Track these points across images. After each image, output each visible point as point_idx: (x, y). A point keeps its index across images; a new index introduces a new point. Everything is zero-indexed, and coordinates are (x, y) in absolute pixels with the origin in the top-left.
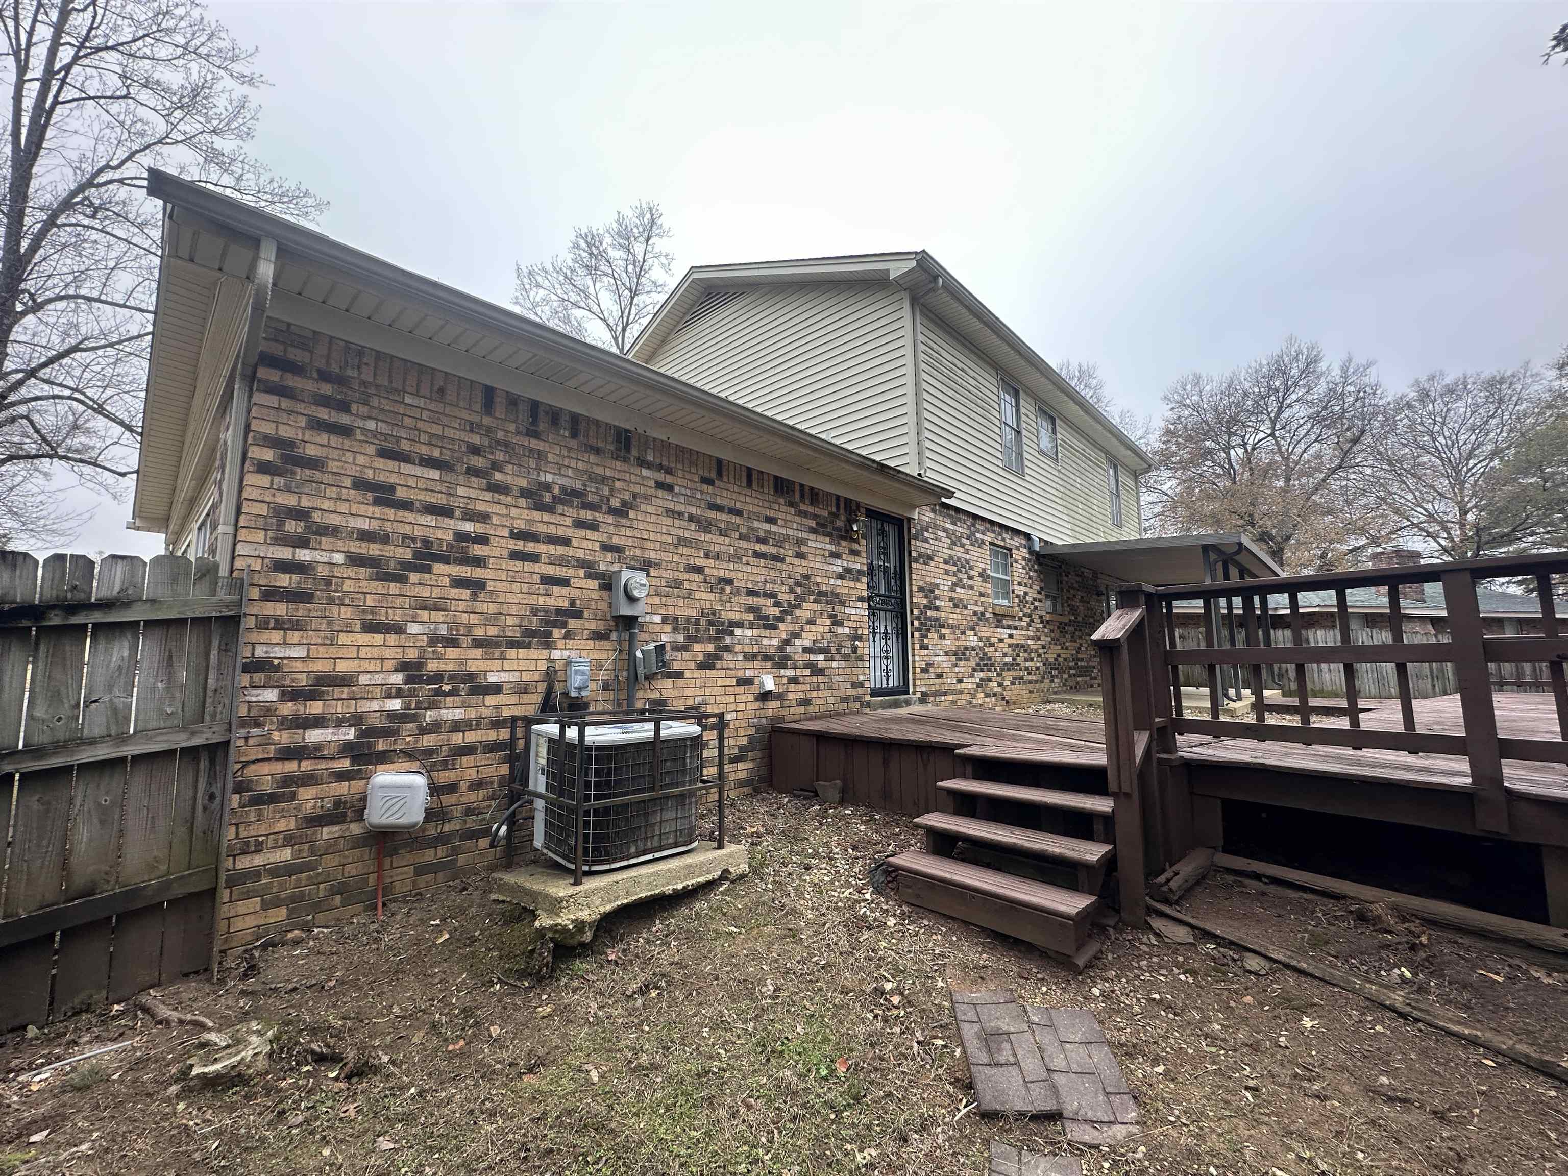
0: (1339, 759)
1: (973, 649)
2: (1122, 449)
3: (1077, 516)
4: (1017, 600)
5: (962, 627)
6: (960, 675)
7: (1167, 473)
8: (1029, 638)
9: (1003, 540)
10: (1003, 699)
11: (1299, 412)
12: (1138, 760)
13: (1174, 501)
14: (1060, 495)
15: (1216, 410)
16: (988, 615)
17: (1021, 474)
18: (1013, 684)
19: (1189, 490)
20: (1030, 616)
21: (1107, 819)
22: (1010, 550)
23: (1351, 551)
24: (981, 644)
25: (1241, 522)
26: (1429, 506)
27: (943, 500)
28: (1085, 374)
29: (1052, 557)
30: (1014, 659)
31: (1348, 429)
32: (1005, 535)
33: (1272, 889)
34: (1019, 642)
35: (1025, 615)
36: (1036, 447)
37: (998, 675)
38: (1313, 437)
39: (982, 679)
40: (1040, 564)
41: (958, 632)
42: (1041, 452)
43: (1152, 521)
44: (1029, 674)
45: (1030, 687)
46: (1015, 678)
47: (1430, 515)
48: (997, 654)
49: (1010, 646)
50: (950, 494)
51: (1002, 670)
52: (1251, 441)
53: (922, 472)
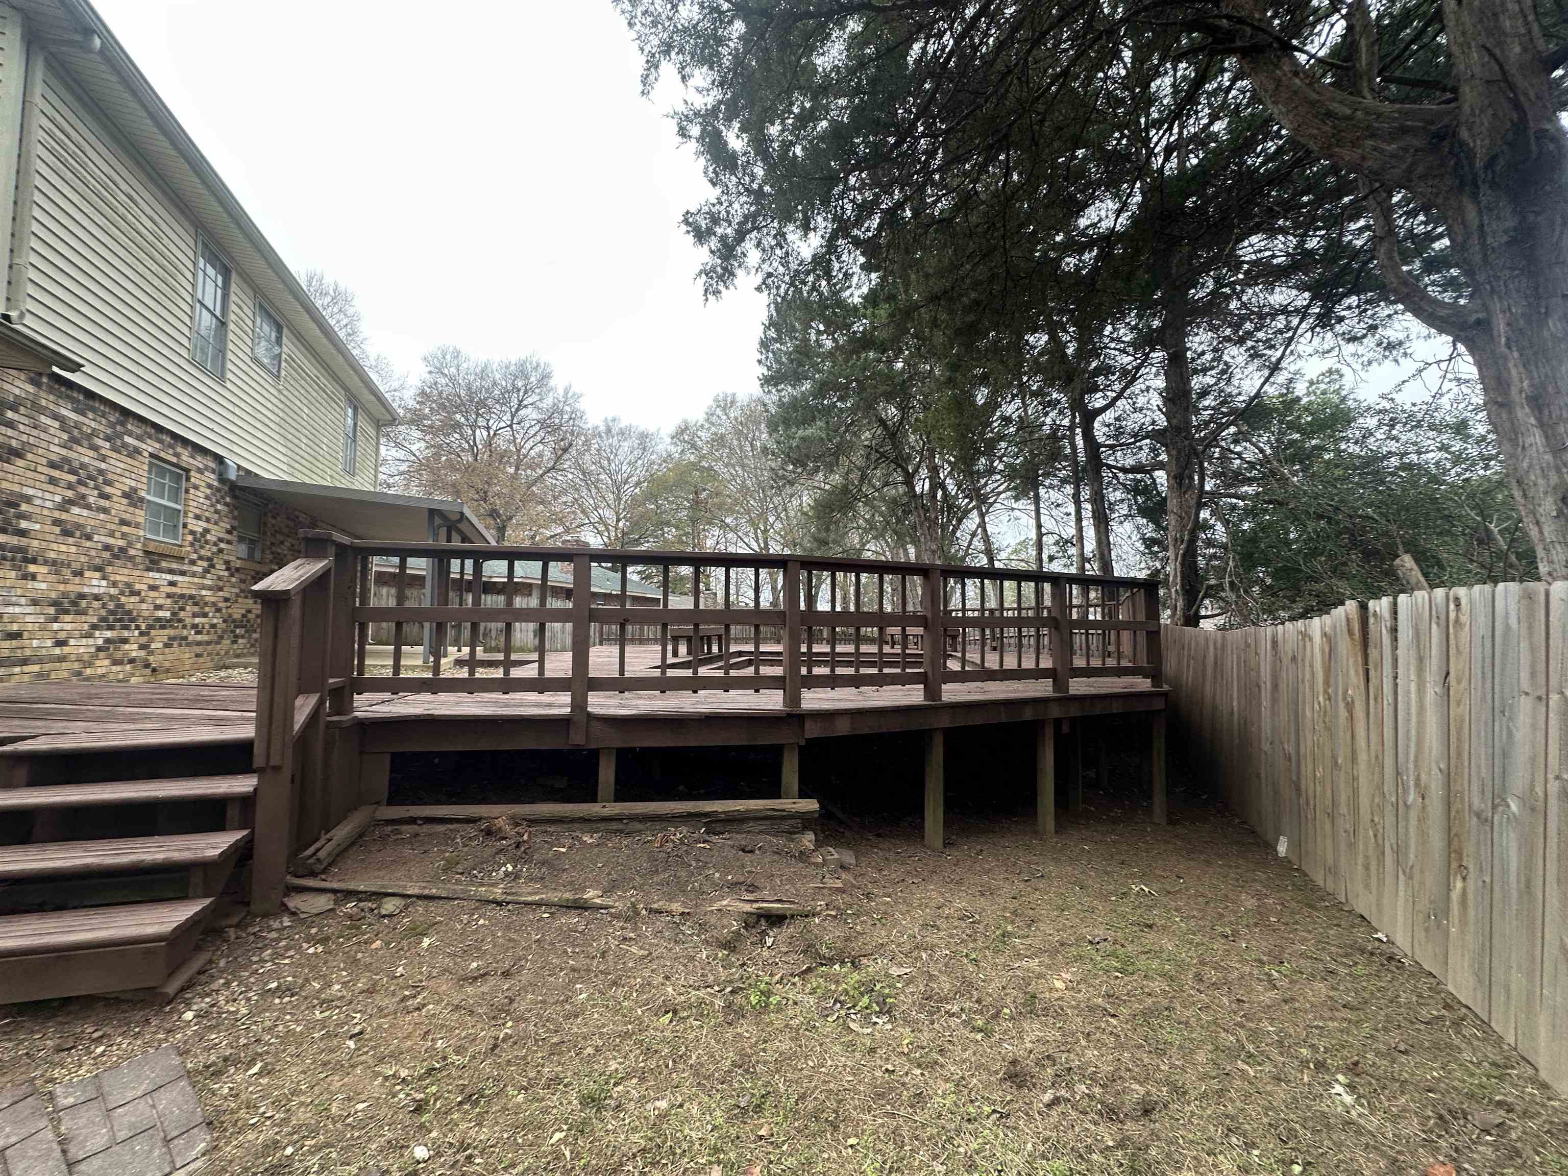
0: (496, 703)
1: (97, 597)
2: (366, 392)
3: (297, 450)
4: (190, 538)
5: (76, 566)
6: (62, 636)
7: (416, 434)
8: (204, 587)
9: (177, 455)
10: (147, 666)
11: (531, 414)
12: (297, 727)
13: (421, 464)
14: (277, 420)
15: (469, 389)
16: (132, 552)
17: (221, 378)
18: (167, 645)
19: (437, 456)
20: (209, 559)
21: (246, 801)
22: (187, 471)
23: (552, 537)
24: (113, 591)
25: (476, 497)
26: (601, 512)
27: (55, 369)
28: (338, 297)
29: (255, 492)
30: (174, 614)
31: (562, 440)
32: (179, 450)
33: (426, 829)
34: (185, 591)
35: (201, 558)
36: (248, 351)
37: (142, 634)
38: (539, 438)
39: (108, 641)
40: (234, 497)
41: (67, 572)
42: (255, 360)
43: (397, 478)
44: (198, 633)
45: (198, 649)
46: (170, 639)
47: (601, 518)
48: (144, 606)
49: (169, 596)
50: (76, 367)
51: (150, 627)
52: (494, 427)
53: (13, 314)
